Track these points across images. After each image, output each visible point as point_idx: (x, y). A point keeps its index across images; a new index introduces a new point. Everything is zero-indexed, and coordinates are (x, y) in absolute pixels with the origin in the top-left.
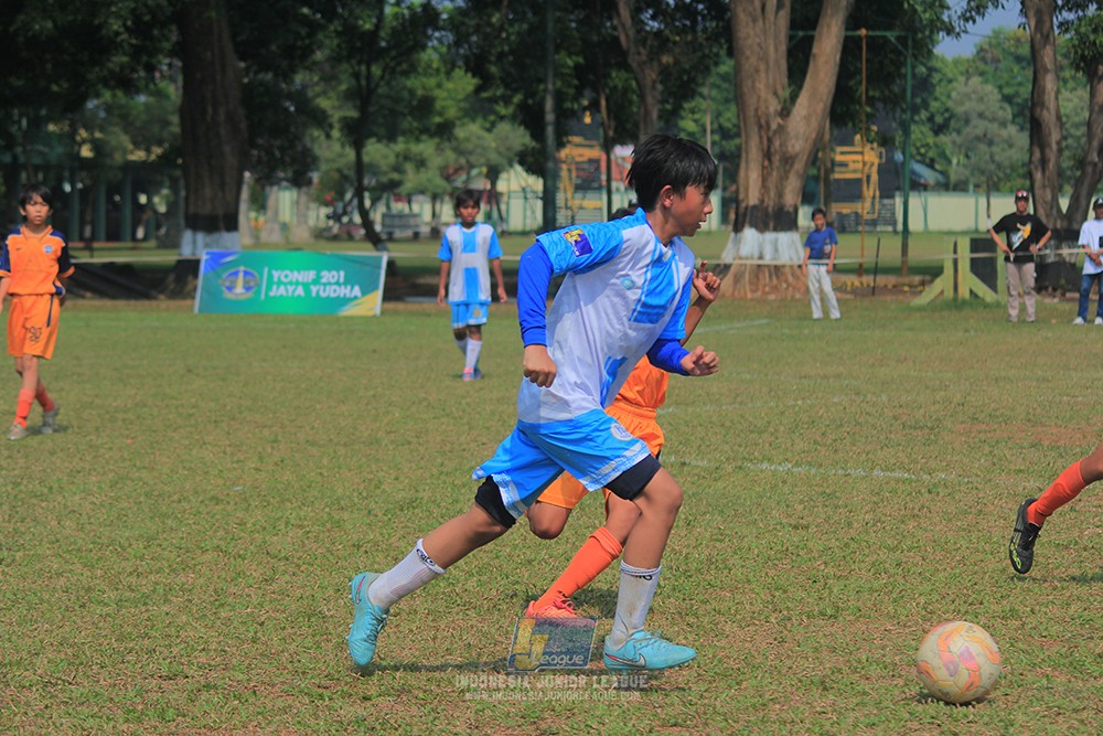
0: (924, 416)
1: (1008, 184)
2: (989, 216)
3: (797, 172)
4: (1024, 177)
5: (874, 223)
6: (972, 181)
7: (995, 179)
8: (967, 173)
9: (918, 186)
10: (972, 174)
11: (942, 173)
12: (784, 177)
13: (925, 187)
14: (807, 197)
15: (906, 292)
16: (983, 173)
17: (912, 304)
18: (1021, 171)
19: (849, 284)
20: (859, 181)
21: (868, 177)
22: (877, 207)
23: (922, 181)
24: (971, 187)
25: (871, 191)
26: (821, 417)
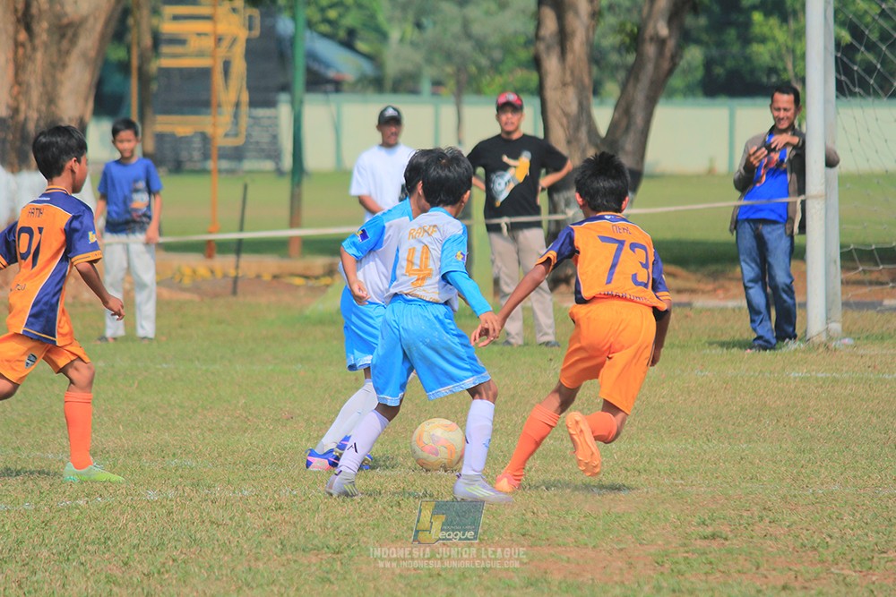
0: (324, 527)
1: (498, 80)
2: (460, 141)
3: (84, 55)
4: (523, 65)
5: (237, 154)
6: (429, 73)
7: (473, 69)
8: (418, 57)
9: (319, 82)
10: (429, 61)
11: (369, 57)
12: (58, 64)
13: (337, 86)
14: (106, 103)
15: (298, 287)
16: (449, 56)
17: (307, 312)
18: (524, 55)
19: (187, 271)
20: (205, 73)
21: (227, 65)
22: (244, 121)
23: (331, 74)
24: (426, 86)
25: (231, 91)
26: (123, 529)
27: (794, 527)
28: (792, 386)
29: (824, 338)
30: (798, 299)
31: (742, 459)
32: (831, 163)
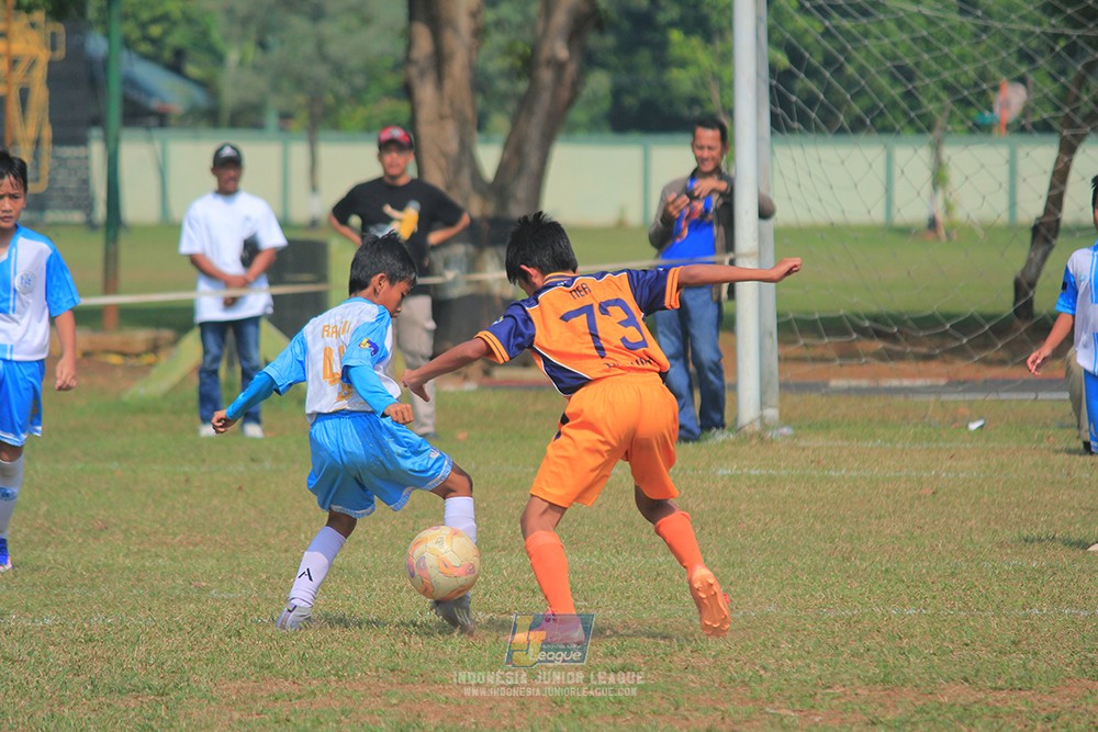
0: (145, 663)
1: (361, 113)
2: (314, 188)
4: (393, 95)
5: (38, 203)
6: (275, 104)
7: (330, 99)
8: (261, 84)
9: (141, 114)
10: (276, 89)
11: (202, 84)
13: (161, 119)
15: (114, 367)
16: (299, 83)
17: (126, 397)
18: (392, 81)
21: (24, 93)
22: (47, 162)
23: (154, 104)
24: (272, 119)
25: (30, 125)
27: (720, 657)
28: (720, 485)
29: (757, 427)
30: (727, 380)
31: (658, 574)
32: (765, 213)
